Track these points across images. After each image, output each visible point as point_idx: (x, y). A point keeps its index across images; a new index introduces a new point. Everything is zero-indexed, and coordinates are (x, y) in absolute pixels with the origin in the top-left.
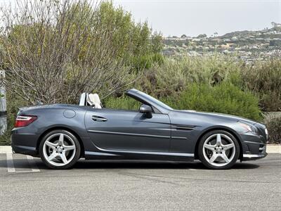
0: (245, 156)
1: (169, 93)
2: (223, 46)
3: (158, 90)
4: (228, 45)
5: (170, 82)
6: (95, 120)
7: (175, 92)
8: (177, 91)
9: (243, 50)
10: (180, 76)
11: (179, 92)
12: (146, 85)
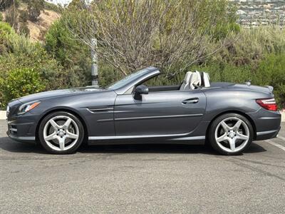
1: (247, 61)
2: (265, 6)
3: (236, 58)
4: (269, 5)
5: (248, 50)
7: (252, 61)
8: (253, 59)
9: (281, 9)
10: (257, 46)
11: (256, 60)
12: (225, 53)
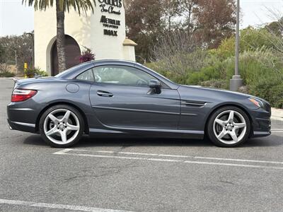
0: (255, 133)
6: (101, 95)
